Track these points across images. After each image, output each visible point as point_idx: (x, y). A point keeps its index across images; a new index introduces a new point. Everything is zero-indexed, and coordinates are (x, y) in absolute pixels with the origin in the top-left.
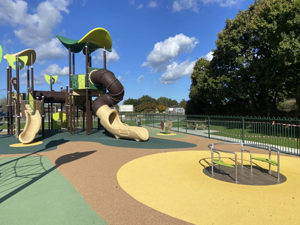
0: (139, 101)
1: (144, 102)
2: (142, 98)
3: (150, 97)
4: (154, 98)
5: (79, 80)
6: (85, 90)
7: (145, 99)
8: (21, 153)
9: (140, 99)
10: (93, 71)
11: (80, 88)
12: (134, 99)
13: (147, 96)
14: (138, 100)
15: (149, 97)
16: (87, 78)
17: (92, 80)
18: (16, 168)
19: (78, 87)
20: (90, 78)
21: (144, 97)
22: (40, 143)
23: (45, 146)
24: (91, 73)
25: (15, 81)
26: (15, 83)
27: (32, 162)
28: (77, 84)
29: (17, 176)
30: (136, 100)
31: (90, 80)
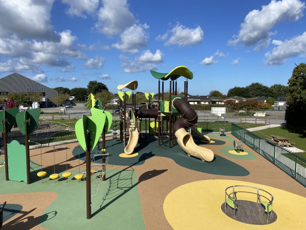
0: (247, 90)
1: (253, 91)
2: (250, 86)
3: (261, 85)
4: (266, 86)
5: (165, 105)
6: (169, 113)
7: (254, 87)
8: (124, 165)
9: (248, 86)
10: (175, 98)
11: (165, 111)
12: (241, 87)
13: (257, 84)
14: (246, 88)
15: (259, 84)
16: (170, 104)
17: (174, 106)
18: (119, 180)
19: (164, 111)
20: (172, 104)
21: (253, 84)
22: (137, 154)
23: (138, 159)
24: (173, 100)
25: (123, 109)
26: (123, 110)
27: (127, 176)
28: (164, 108)
29: (118, 188)
30: (243, 88)
31: (173, 105)
